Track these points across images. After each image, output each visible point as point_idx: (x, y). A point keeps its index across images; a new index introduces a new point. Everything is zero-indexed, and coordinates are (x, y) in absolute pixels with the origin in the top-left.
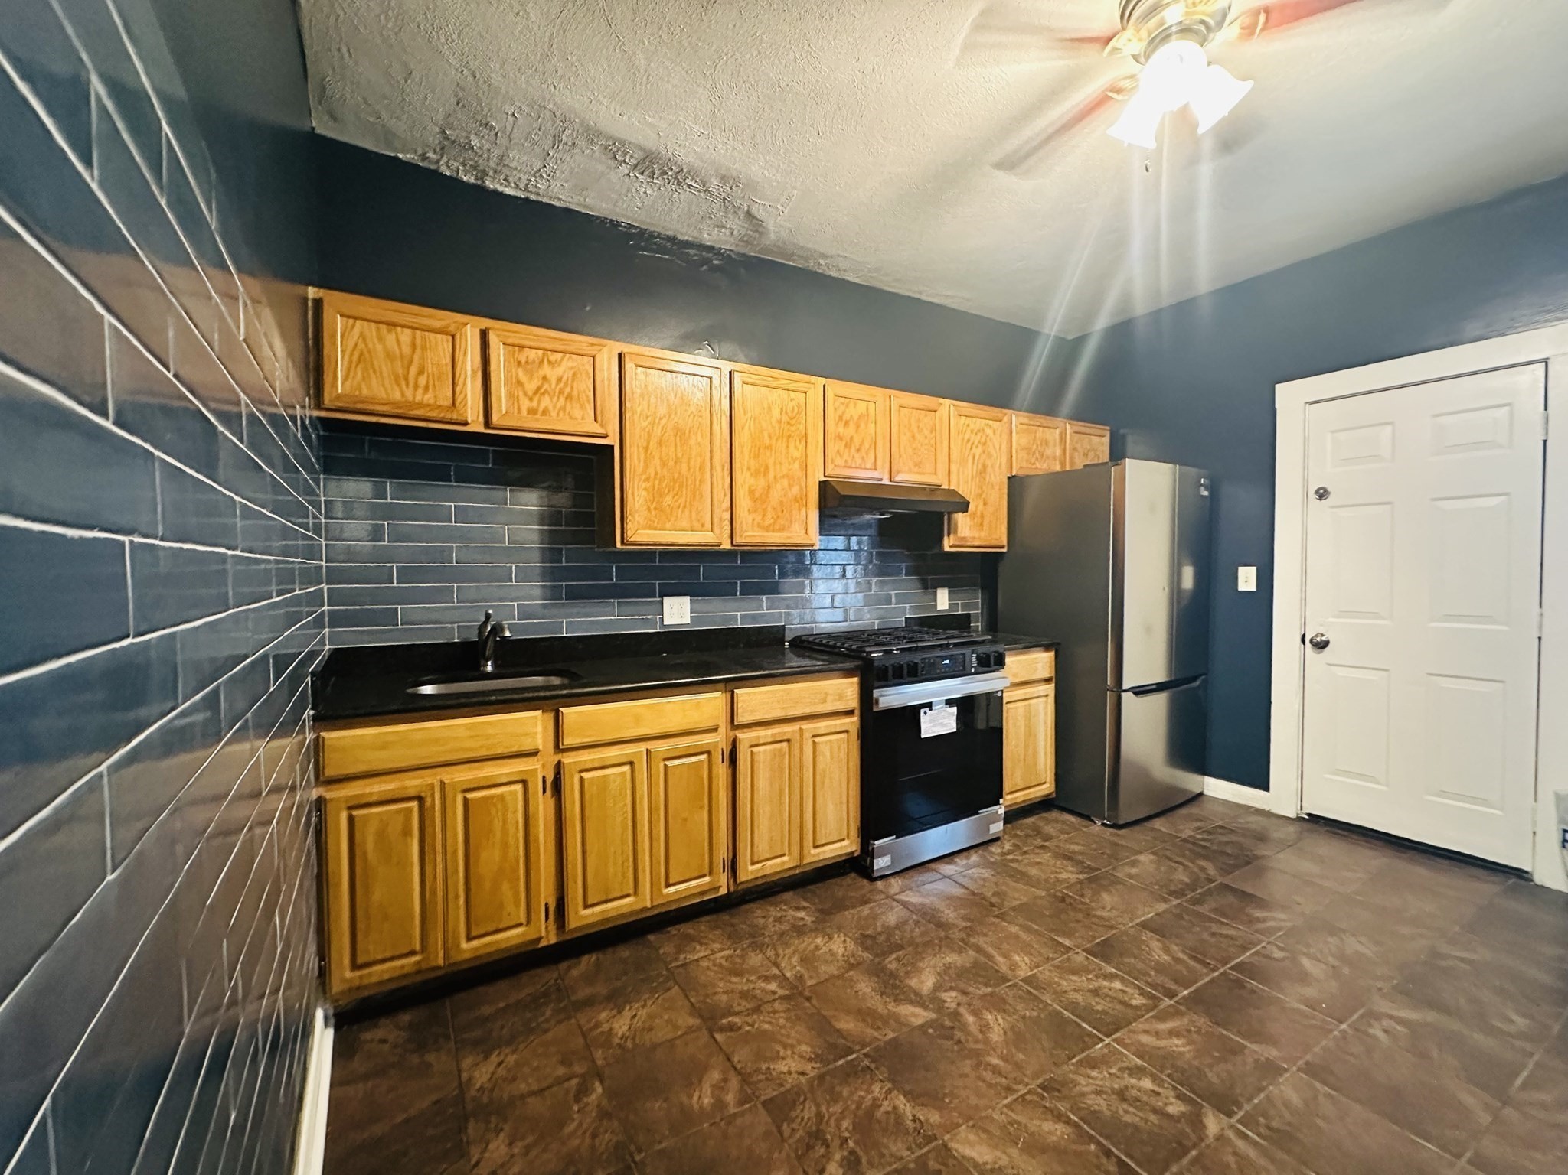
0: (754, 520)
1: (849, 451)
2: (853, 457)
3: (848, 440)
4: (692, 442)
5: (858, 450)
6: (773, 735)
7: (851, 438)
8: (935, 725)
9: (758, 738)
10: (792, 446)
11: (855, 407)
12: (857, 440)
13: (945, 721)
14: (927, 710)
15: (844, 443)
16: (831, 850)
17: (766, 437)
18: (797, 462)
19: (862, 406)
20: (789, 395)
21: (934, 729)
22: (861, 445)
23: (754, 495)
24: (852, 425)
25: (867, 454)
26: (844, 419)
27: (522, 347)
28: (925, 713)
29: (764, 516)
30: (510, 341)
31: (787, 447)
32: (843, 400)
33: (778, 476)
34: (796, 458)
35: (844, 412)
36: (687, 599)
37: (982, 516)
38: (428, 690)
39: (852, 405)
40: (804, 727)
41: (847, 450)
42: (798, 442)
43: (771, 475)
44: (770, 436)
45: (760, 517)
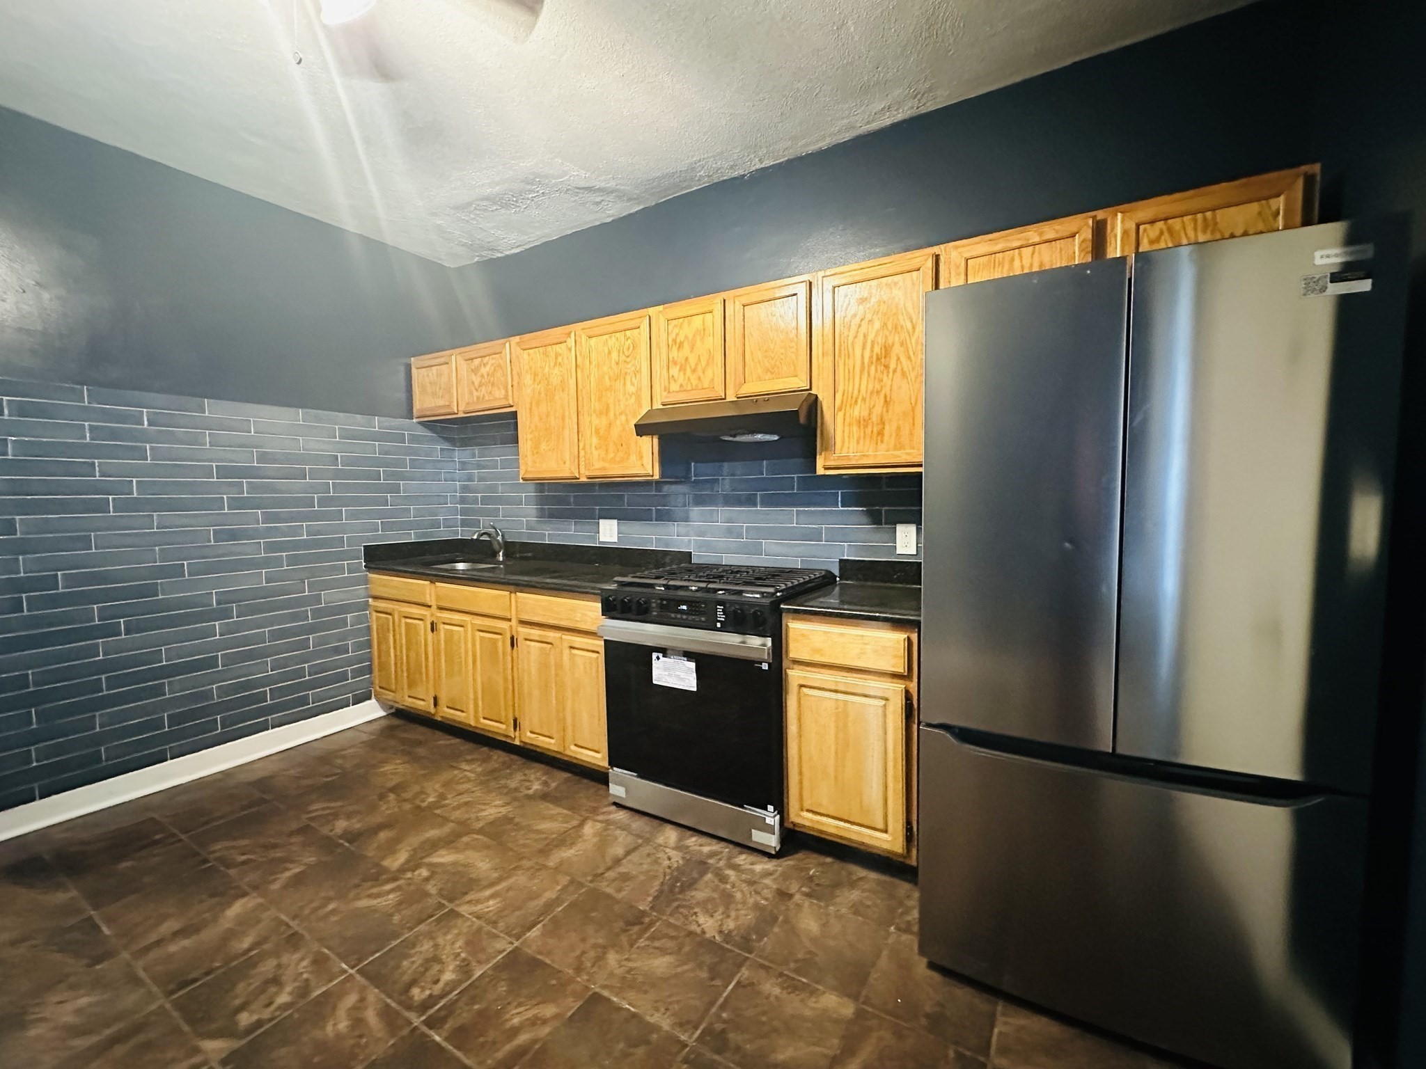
0: (599, 455)
1: (685, 374)
2: (689, 379)
3: (683, 362)
4: (557, 398)
5: (694, 371)
6: (540, 636)
7: (687, 359)
8: (670, 675)
9: (530, 634)
10: (628, 383)
11: (689, 325)
12: (693, 361)
13: (682, 675)
14: (660, 655)
15: (678, 367)
16: (587, 755)
17: (607, 380)
18: (633, 397)
19: (697, 321)
20: (625, 335)
21: (669, 679)
22: (697, 365)
23: (599, 433)
24: (686, 346)
25: (704, 373)
26: (678, 341)
27: (472, 359)
28: (658, 658)
29: (607, 450)
30: (467, 358)
31: (625, 384)
32: (675, 322)
33: (618, 413)
34: (633, 394)
35: (677, 335)
36: (615, 522)
37: (882, 422)
38: (461, 566)
39: (686, 324)
40: (564, 637)
41: (682, 373)
42: (633, 379)
43: (612, 414)
44: (610, 378)
45: (604, 452)
